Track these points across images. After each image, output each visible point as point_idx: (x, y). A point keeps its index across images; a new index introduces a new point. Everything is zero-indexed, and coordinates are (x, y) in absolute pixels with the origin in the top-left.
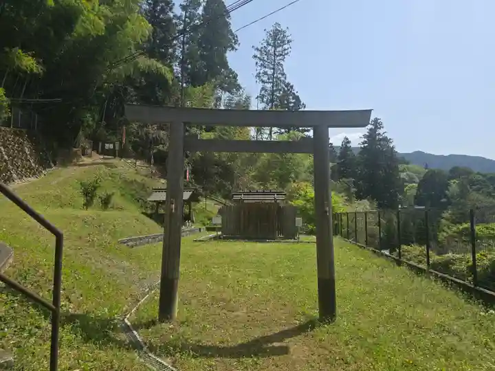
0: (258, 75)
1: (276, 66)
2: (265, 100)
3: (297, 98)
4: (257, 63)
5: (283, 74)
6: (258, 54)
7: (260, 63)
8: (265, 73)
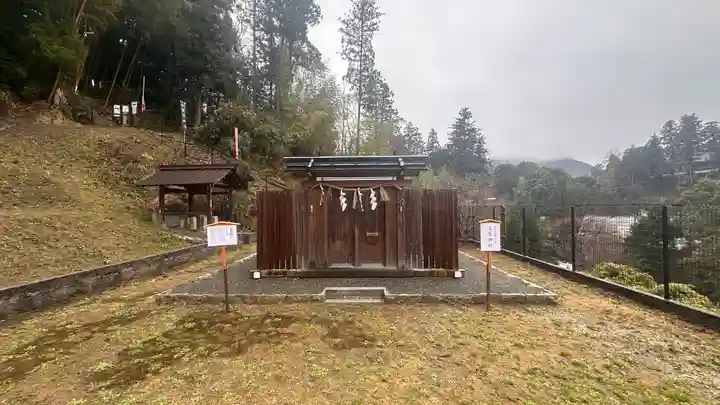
0: (344, 53)
1: (364, 42)
2: (352, 80)
3: (385, 87)
4: (343, 40)
5: (371, 51)
6: (344, 27)
7: (346, 38)
8: (353, 51)
